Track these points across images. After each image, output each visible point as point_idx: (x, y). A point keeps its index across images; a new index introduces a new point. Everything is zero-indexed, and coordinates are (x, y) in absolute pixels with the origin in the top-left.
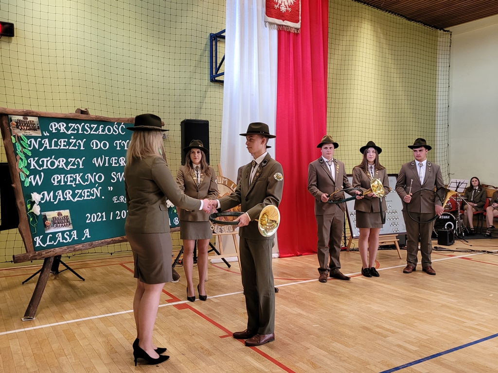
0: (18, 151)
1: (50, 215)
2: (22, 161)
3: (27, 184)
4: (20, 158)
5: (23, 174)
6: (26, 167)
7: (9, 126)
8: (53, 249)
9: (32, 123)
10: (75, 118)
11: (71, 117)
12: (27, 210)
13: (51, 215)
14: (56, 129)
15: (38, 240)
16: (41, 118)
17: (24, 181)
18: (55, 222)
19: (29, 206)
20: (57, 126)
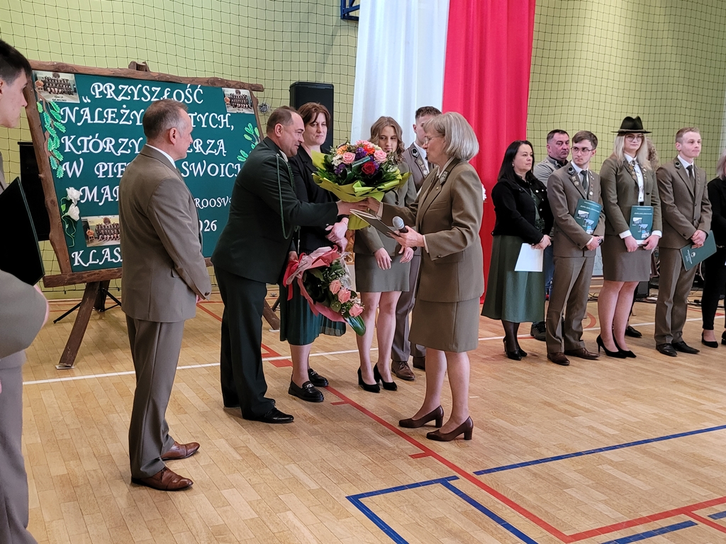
0: (47, 126)
1: (93, 222)
2: (53, 140)
3: (60, 175)
4: (51, 136)
5: (54, 159)
6: (58, 149)
7: (34, 87)
8: (97, 271)
9: (65, 82)
10: (128, 76)
11: (123, 75)
12: (61, 213)
13: (95, 221)
14: (101, 93)
15: (77, 256)
16: (78, 74)
17: (57, 170)
18: (100, 232)
19: (63, 207)
20: (102, 88)
